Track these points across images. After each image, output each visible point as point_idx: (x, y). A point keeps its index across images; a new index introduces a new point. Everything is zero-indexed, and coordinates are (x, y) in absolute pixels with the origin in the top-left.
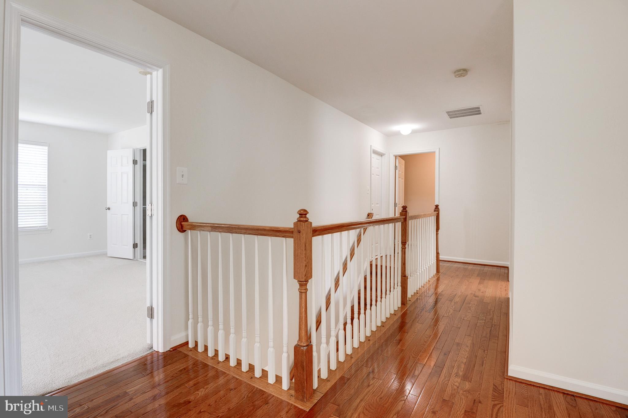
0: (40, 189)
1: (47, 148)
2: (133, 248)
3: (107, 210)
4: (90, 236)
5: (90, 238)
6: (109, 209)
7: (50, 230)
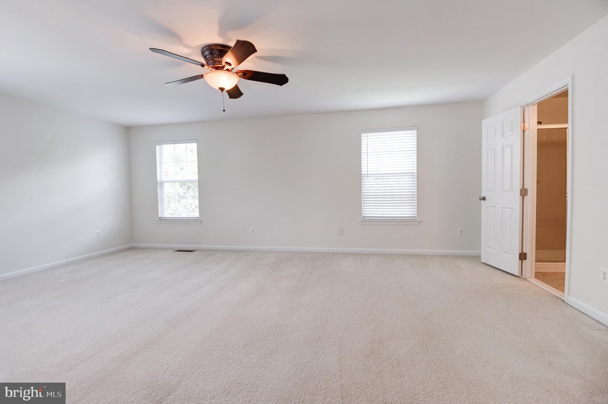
0: (409, 177)
1: (415, 131)
2: (520, 259)
3: (481, 200)
4: (461, 231)
5: (461, 234)
6: (484, 199)
7: (418, 221)
